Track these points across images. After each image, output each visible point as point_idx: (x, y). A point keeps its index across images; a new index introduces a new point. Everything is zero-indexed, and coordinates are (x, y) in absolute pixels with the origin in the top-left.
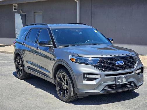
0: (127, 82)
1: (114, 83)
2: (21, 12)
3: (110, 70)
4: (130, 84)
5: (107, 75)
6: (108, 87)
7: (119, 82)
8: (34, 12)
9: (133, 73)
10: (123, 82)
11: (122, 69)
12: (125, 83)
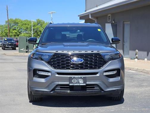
0: (85, 84)
1: (68, 83)
2: (113, 22)
3: (63, 68)
4: (94, 87)
5: (58, 74)
6: (61, 88)
7: (73, 83)
8: (124, 22)
9: (98, 75)
10: (79, 83)
11: (82, 68)
12: (82, 85)
